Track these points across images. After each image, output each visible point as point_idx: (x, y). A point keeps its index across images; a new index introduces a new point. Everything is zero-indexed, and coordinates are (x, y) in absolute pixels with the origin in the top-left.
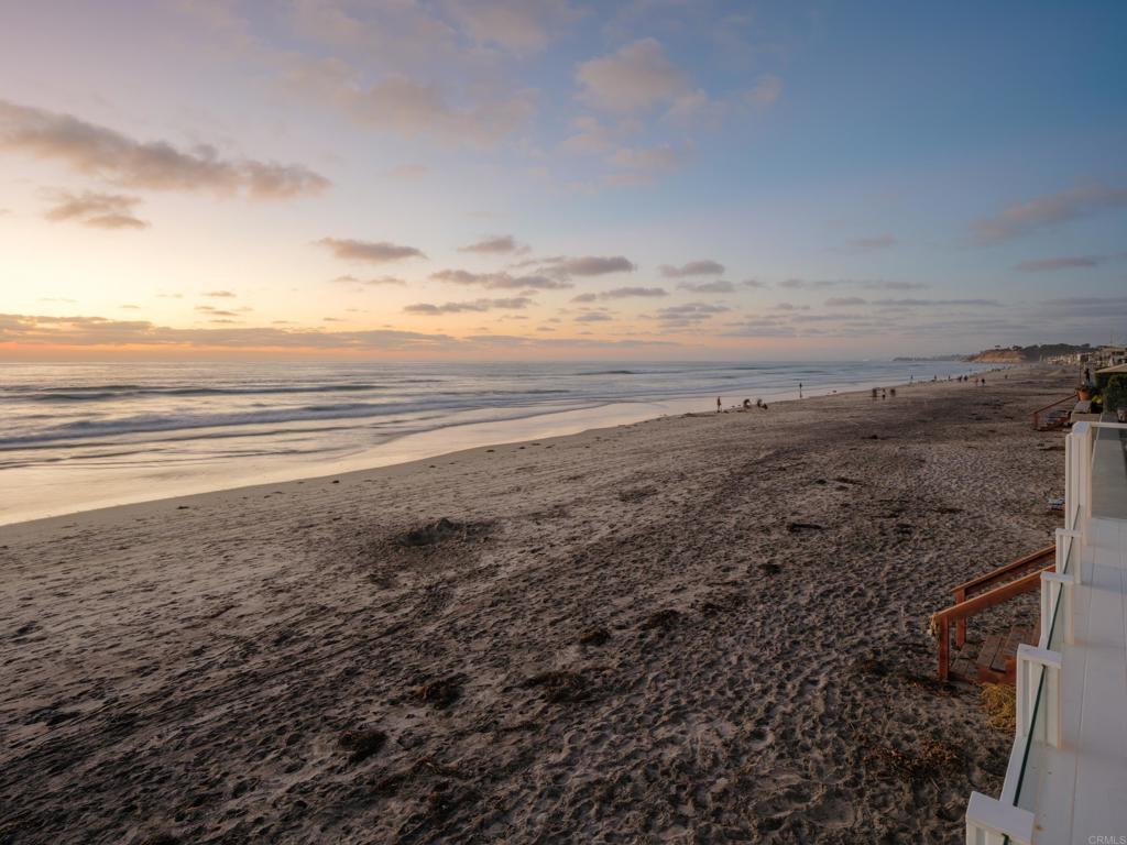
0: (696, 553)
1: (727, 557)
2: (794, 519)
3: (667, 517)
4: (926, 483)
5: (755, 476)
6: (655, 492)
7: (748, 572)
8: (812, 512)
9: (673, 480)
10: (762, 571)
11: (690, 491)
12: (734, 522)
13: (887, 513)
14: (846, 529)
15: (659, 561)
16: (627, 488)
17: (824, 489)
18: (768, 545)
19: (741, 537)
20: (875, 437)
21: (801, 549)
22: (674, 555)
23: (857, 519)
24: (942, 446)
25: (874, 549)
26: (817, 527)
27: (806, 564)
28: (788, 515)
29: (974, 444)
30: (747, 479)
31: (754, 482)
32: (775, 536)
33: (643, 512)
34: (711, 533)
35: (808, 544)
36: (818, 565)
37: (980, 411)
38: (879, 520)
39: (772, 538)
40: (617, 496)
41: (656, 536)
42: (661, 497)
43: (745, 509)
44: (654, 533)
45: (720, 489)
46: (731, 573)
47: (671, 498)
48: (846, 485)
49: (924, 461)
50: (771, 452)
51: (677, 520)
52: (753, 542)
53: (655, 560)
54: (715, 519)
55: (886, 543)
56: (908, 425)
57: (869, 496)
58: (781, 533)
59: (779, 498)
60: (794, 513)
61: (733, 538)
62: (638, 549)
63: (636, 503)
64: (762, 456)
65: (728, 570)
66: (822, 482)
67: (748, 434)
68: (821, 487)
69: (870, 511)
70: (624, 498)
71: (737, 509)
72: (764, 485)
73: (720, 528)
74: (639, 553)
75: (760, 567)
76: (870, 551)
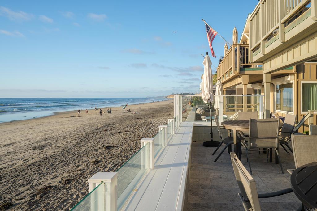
0: (66, 163)
1: (79, 162)
2: (108, 145)
3: (54, 152)
4: (151, 129)
5: (95, 134)
6: (51, 144)
7: (87, 165)
8: (114, 142)
9: (60, 139)
10: (92, 164)
11: (67, 142)
12: (84, 149)
13: (138, 139)
14: (125, 145)
15: (46, 169)
16: (36, 145)
17: (119, 135)
18: (96, 155)
19: (86, 154)
20: (138, 118)
21: (108, 154)
22: (55, 165)
23: (129, 142)
24: (157, 119)
25: (133, 149)
26: (115, 146)
27: (109, 158)
28: (105, 144)
29: (165, 118)
30: (92, 135)
31: (95, 135)
32: (100, 151)
33: (43, 152)
34: (74, 155)
35: (111, 152)
36: (113, 158)
37: (167, 110)
38: (136, 141)
39: (98, 152)
40: (31, 148)
41: (47, 160)
42: (53, 146)
43: (89, 145)
44: (47, 159)
45: (81, 139)
46: (79, 167)
47: (58, 146)
48: (127, 132)
49: (151, 123)
50: (103, 126)
51: (59, 153)
52: (91, 155)
53: (45, 169)
54: (76, 150)
55: (137, 147)
56: (148, 115)
57: (134, 135)
58: (101, 150)
59: (103, 139)
60: (107, 144)
61: (83, 155)
62: (37, 166)
63: (40, 149)
64: (99, 127)
65: (78, 166)
66: (119, 133)
67: (95, 121)
68: (118, 134)
69: (133, 139)
70: (34, 149)
71: (86, 145)
72: (98, 136)
73: (78, 152)
74: (37, 168)
75: (92, 162)
76: (132, 150)
